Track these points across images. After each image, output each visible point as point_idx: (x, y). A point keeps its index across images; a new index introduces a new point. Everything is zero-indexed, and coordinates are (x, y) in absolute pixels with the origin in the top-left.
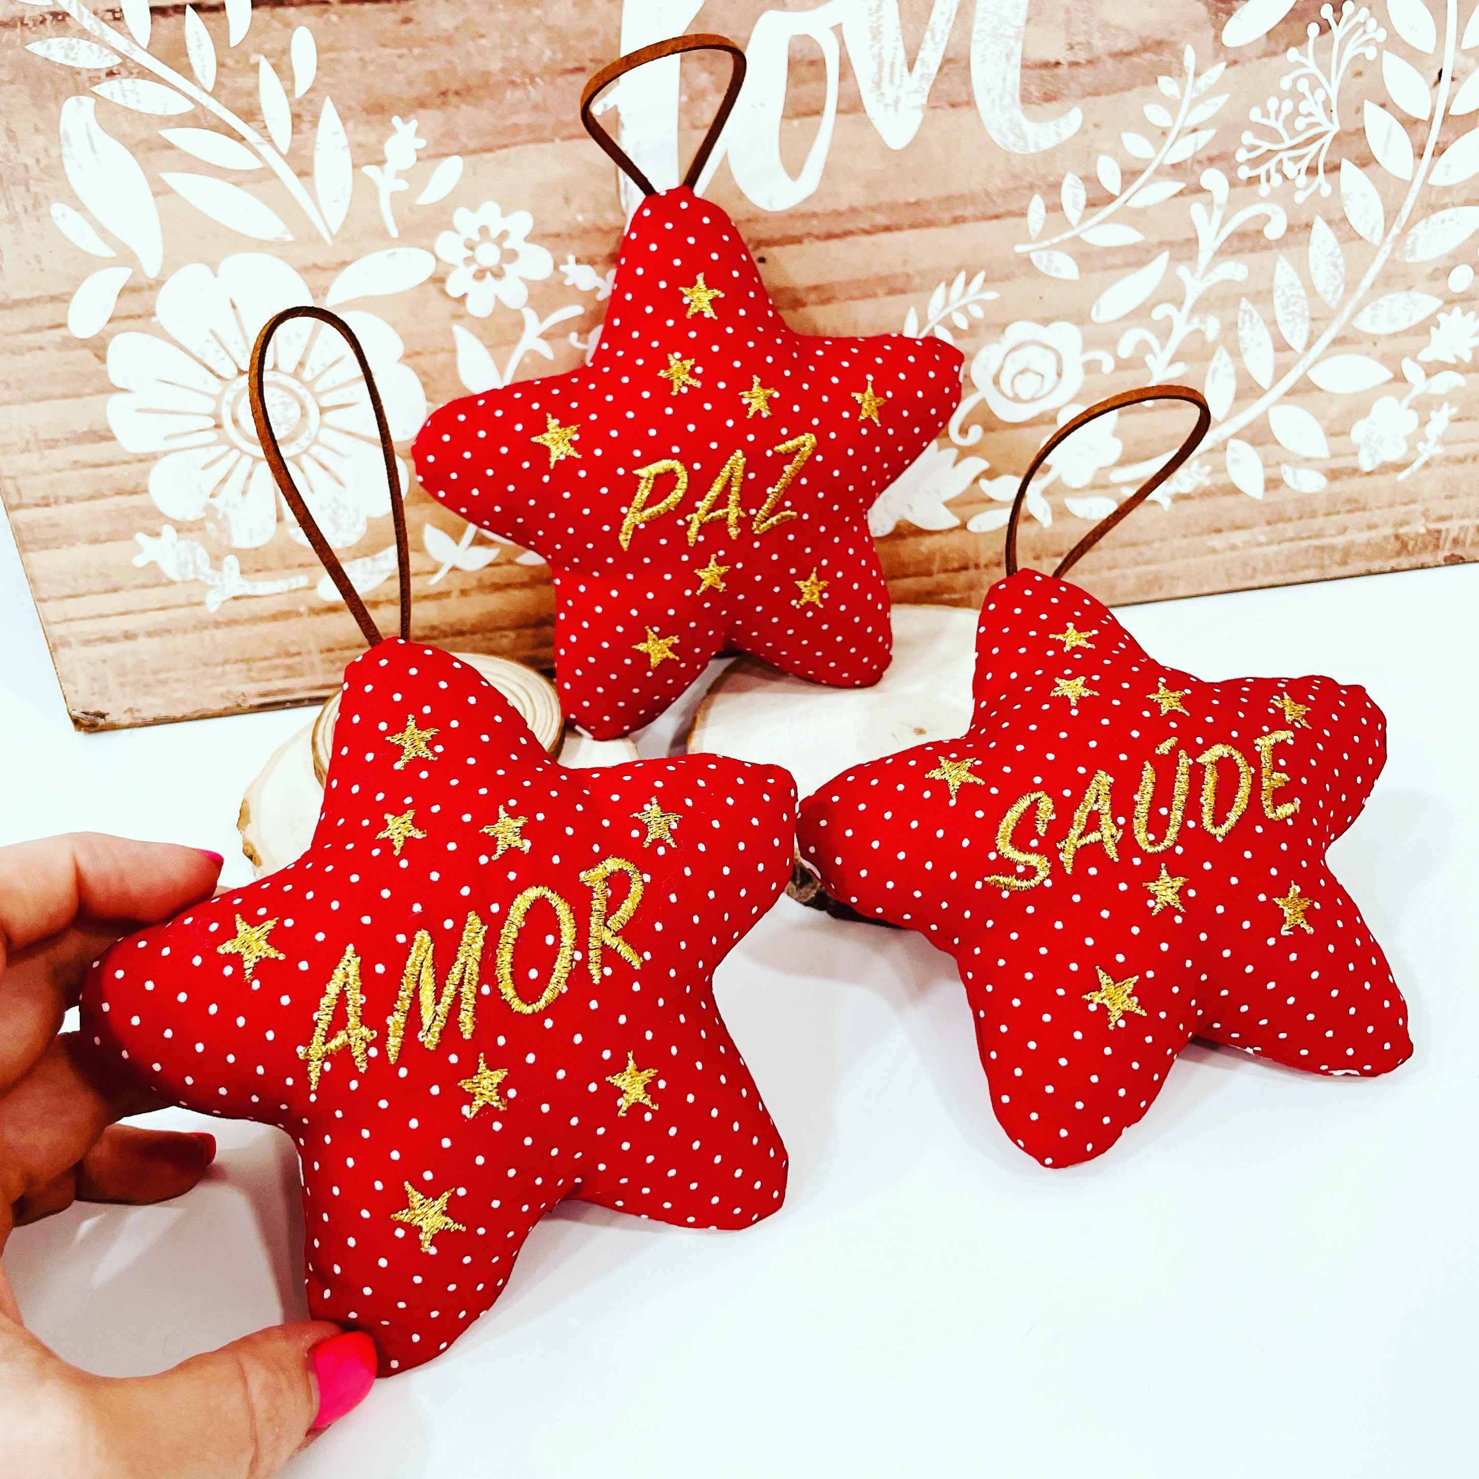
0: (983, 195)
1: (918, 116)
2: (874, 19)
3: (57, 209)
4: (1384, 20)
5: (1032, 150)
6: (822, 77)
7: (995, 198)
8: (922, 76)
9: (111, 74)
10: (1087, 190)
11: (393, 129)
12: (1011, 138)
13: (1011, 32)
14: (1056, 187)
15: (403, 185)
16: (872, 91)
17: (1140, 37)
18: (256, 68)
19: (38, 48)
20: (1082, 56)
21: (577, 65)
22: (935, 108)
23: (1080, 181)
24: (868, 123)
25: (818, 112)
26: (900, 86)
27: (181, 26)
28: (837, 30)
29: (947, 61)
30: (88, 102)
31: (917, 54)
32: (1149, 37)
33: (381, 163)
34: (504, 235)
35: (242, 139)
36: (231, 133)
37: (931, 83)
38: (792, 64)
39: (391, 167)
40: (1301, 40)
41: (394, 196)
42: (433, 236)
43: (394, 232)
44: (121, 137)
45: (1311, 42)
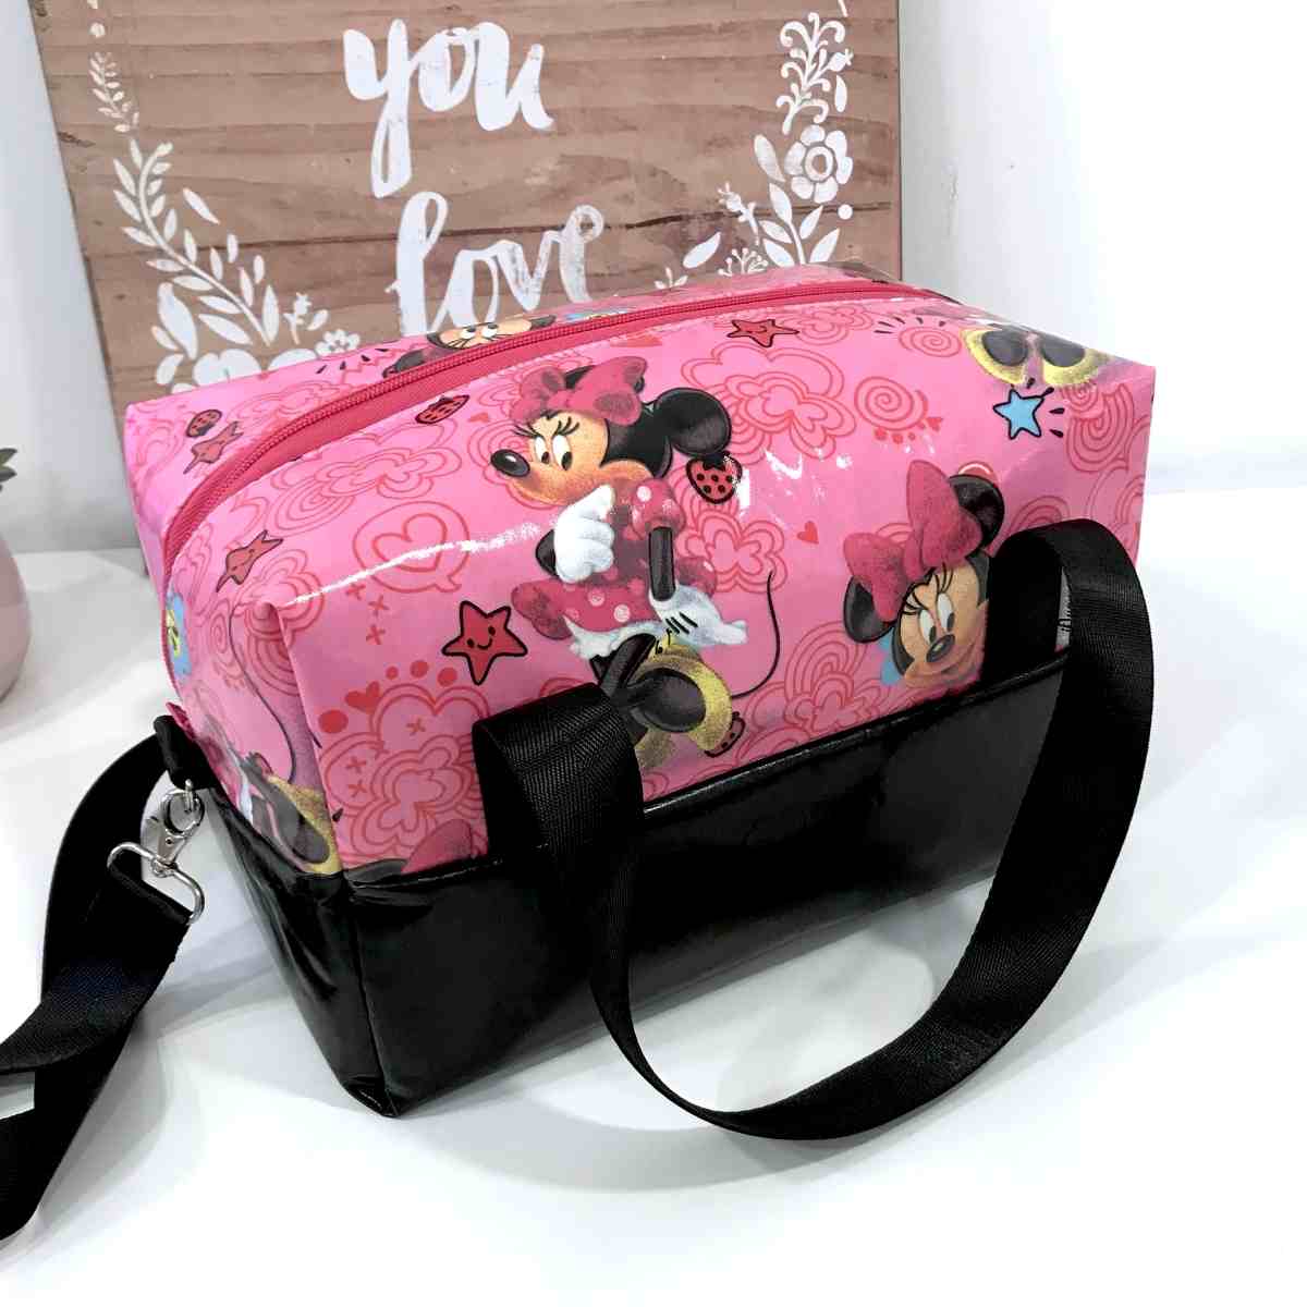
1: (538, 297)
3: (155, 330)
4: (766, 257)
6: (490, 278)
8: (538, 279)
9: (180, 274)
11: (296, 298)
13: (578, 260)
15: (301, 322)
16: (515, 286)
17: (642, 263)
18: (238, 273)
19: (151, 263)
20: (615, 272)
21: (377, 271)
22: (546, 293)
24: (515, 300)
25: (490, 293)
27: (209, 255)
28: (495, 258)
29: (549, 273)
30: (170, 285)
31: (535, 270)
32: (646, 263)
33: (291, 311)
34: (347, 345)
35: (231, 301)
36: (227, 298)
37: (542, 282)
38: (476, 273)
39: (296, 314)
40: (725, 266)
41: (299, 326)
42: (315, 343)
43: (297, 341)
44: (182, 300)
45: (730, 267)
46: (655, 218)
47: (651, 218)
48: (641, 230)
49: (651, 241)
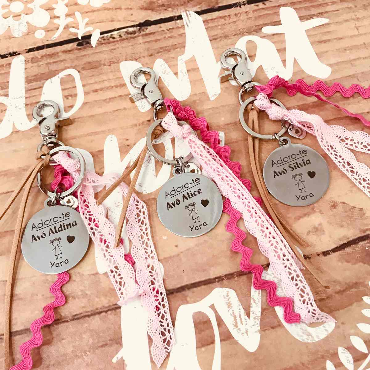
0: (301, 365)
1: (258, 336)
2: (227, 300)
5: (317, 340)
6: (212, 328)
7: (307, 366)
8: (255, 318)
10: (351, 353)
12: (305, 337)
14: (336, 354)
16: (234, 329)
17: (346, 283)
21: (104, 343)
22: (264, 330)
23: (346, 350)
24: (237, 343)
25: (213, 342)
26: (246, 324)
28: (212, 307)
29: (264, 310)
31: (250, 310)
32: (350, 282)
37: (259, 320)
38: (196, 324)
46: (345, 242)
47: (342, 243)
48: (337, 254)
49: (348, 262)
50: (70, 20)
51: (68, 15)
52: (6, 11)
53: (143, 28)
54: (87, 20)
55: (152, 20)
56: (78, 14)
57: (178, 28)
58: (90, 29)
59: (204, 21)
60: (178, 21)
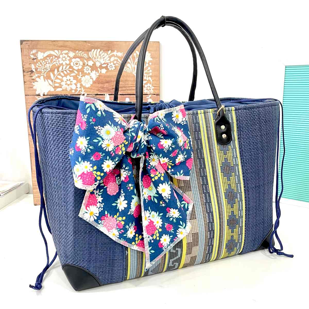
50: (80, 89)
51: (80, 88)
52: (66, 83)
53: (96, 95)
54: (84, 90)
55: (99, 94)
56: (82, 88)
57: (104, 97)
58: (85, 93)
59: (110, 97)
60: (104, 96)
